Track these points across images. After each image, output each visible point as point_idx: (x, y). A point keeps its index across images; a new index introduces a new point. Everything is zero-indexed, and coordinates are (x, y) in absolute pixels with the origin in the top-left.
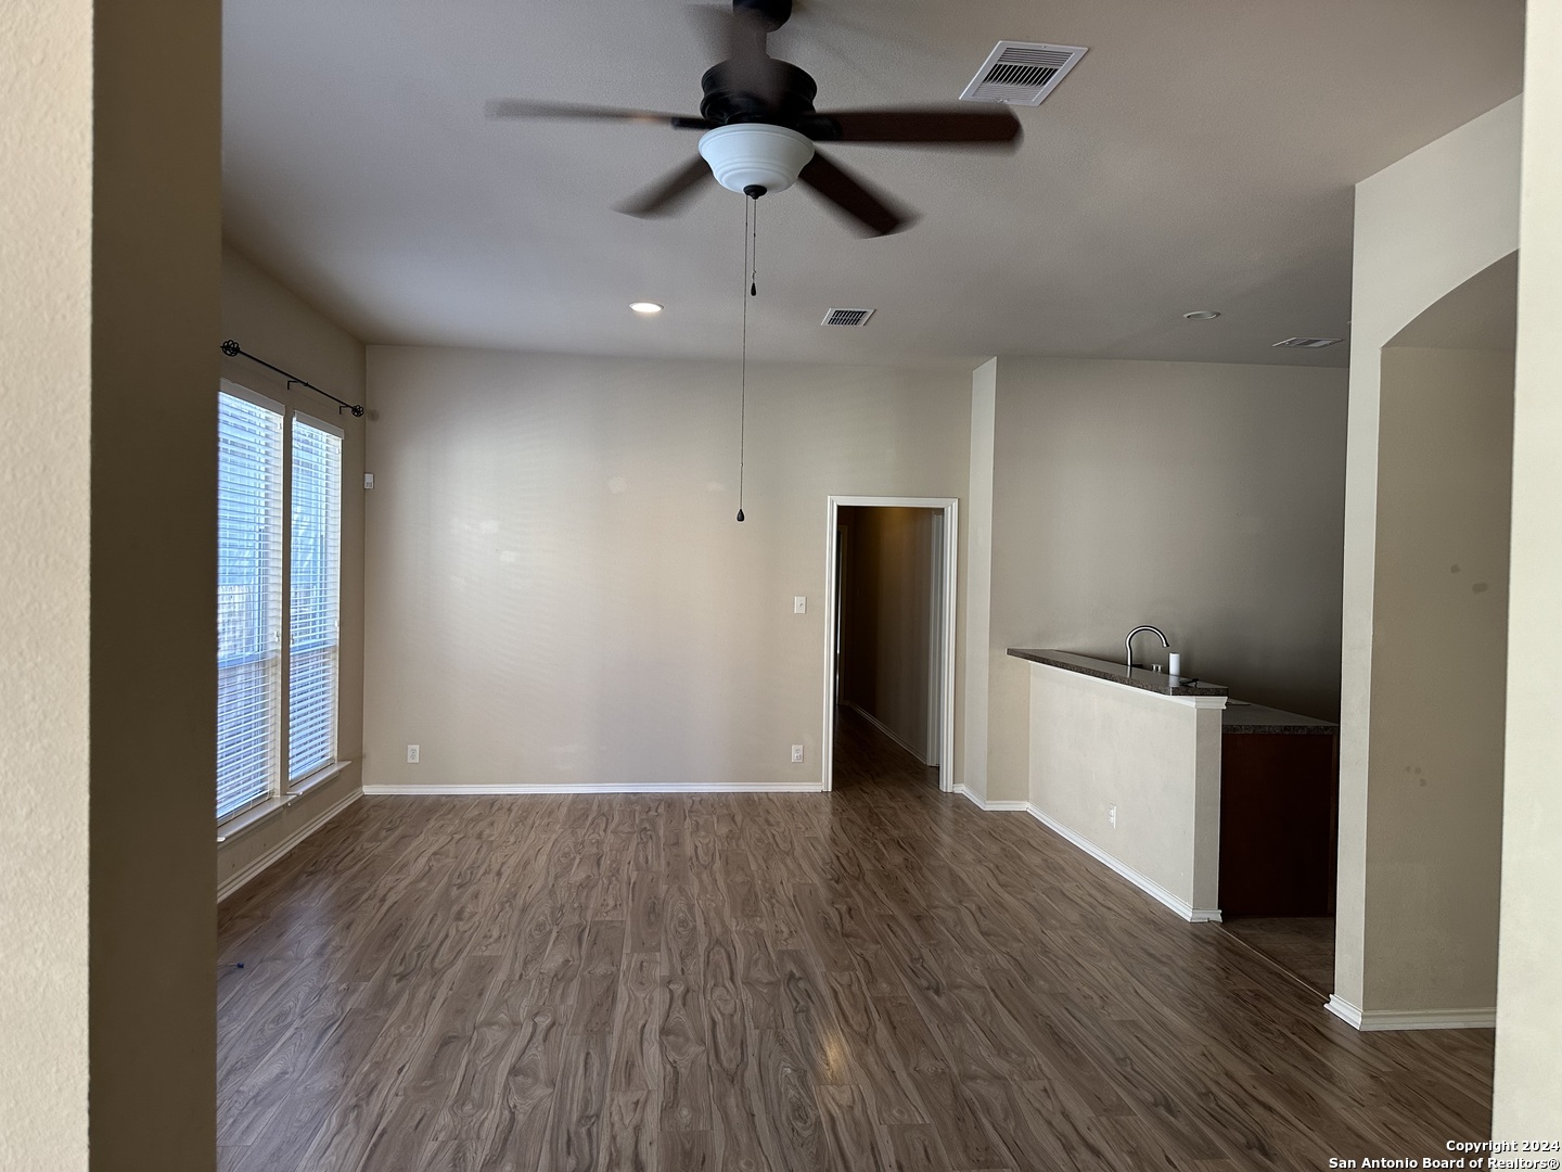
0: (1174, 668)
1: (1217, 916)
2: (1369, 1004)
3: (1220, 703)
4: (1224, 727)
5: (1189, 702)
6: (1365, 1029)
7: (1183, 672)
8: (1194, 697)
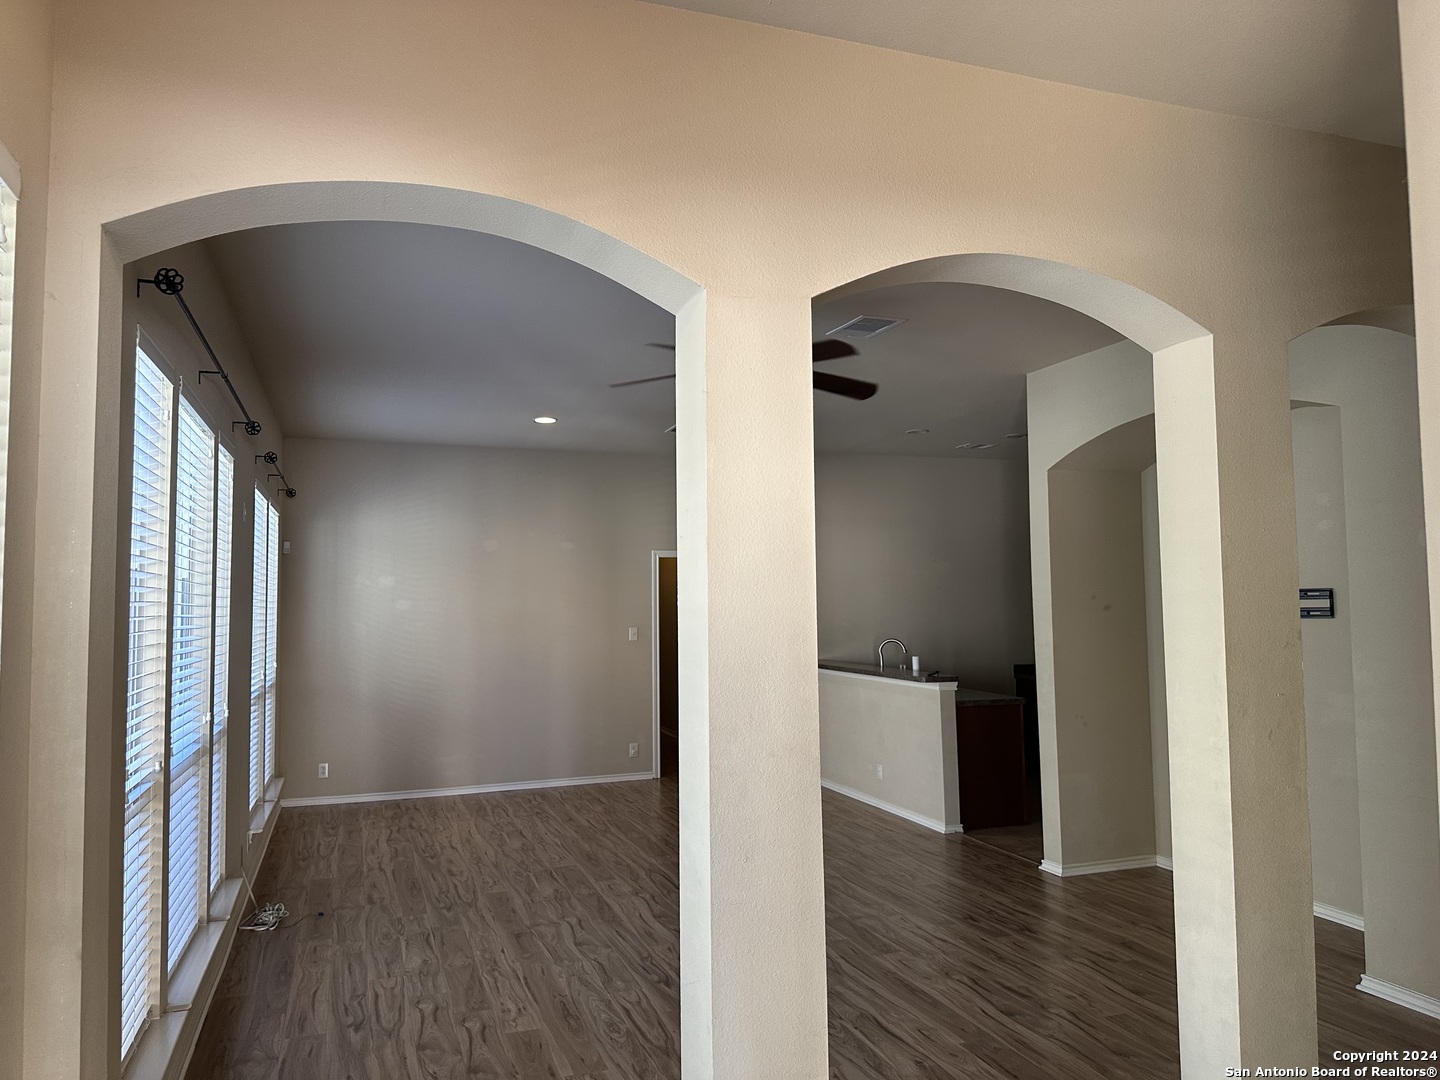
0: (915, 666)
1: (960, 828)
2: (1066, 860)
3: (953, 686)
4: (956, 702)
5: (935, 687)
6: (1064, 875)
7: (921, 669)
8: (938, 684)
